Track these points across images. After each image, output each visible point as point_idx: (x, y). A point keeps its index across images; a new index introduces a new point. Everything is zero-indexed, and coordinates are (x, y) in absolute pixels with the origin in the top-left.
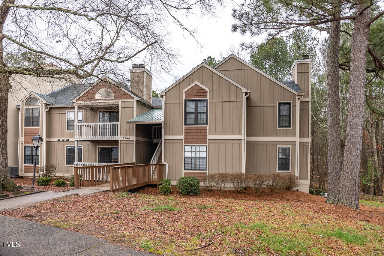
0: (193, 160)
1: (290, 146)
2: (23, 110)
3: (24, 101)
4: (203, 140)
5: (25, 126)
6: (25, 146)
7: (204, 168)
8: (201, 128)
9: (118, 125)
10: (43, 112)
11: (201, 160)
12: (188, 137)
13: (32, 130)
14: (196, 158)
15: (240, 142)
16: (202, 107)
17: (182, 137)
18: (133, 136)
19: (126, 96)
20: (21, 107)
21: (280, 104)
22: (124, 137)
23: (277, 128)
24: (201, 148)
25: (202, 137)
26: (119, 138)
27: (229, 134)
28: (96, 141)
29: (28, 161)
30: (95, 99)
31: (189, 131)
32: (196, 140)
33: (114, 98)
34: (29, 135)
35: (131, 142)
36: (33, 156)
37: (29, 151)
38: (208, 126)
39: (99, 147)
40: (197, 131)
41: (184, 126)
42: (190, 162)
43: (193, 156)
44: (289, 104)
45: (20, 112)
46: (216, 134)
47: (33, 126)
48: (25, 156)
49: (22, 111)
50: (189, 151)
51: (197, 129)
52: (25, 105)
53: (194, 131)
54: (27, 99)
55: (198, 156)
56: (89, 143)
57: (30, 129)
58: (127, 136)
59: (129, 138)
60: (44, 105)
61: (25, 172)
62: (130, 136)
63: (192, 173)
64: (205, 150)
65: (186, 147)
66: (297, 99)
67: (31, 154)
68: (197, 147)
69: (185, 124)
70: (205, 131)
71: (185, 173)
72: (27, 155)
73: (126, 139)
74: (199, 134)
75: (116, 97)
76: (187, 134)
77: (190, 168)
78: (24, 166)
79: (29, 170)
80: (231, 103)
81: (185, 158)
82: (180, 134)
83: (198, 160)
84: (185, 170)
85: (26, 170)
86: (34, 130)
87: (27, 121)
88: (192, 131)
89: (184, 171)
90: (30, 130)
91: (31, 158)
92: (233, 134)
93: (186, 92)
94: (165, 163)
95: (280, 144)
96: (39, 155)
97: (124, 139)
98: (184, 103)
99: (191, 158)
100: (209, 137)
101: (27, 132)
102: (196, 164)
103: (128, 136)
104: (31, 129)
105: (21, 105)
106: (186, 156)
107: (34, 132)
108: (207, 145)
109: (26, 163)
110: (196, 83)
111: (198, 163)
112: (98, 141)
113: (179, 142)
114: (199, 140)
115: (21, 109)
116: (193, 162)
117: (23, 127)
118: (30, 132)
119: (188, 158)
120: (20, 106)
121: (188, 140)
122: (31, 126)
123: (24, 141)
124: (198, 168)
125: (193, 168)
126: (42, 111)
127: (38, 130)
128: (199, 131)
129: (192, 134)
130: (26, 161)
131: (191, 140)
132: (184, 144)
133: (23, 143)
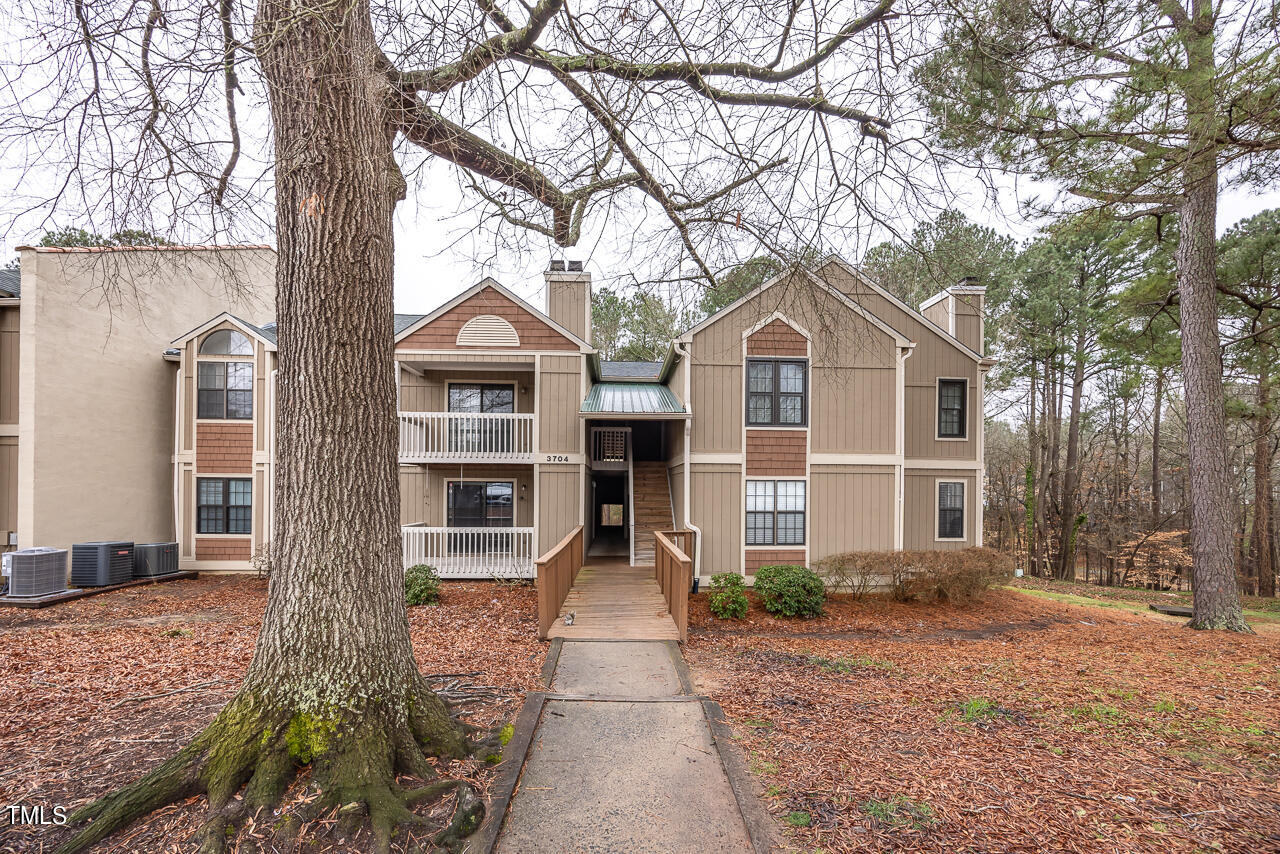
0: (769, 518)
1: (965, 481)
2: (191, 370)
3: (195, 340)
4: (797, 465)
5: (198, 417)
6: (198, 478)
7: (799, 539)
8: (790, 435)
9: (531, 420)
10: (267, 378)
11: (790, 517)
12: (756, 457)
13: (225, 430)
14: (775, 513)
15: (889, 471)
16: (790, 379)
17: (740, 458)
18: (578, 452)
19: (554, 340)
20: (182, 359)
21: (942, 382)
22: (552, 456)
23: (937, 439)
24: (791, 486)
25: (792, 458)
26: (536, 457)
27: (863, 451)
28: (459, 465)
29: (212, 523)
30: (458, 344)
31: (758, 442)
32: (779, 465)
33: (518, 345)
34: (216, 443)
35: (572, 469)
36: (228, 508)
37: (215, 493)
38: (809, 430)
39: (449, 483)
40: (780, 442)
41: (744, 429)
42: (760, 524)
43: (770, 508)
44: (963, 383)
45: (181, 374)
46: (828, 450)
47: (227, 418)
48: (199, 509)
49: (189, 368)
50: (758, 495)
51: (781, 436)
52: (199, 352)
53: (772, 442)
54: (205, 335)
55: (781, 507)
56: (419, 470)
57: (217, 425)
58: (560, 452)
59: (566, 459)
60: (268, 355)
61: (200, 557)
62: (569, 452)
63: (767, 552)
64: (800, 491)
65: (751, 486)
66: (979, 373)
67: (221, 503)
68: (779, 484)
69: (748, 423)
70: (801, 442)
71: (747, 552)
72: (208, 507)
73: (557, 461)
74: (785, 449)
75: (525, 342)
76: (752, 449)
77: (760, 539)
78: (197, 540)
79: (216, 551)
80: (867, 373)
81: (747, 513)
82: (734, 448)
83: (781, 518)
84: (747, 544)
85: (202, 551)
86: (233, 430)
87: (204, 400)
88: (766, 441)
89: (744, 548)
90: (218, 430)
91: (220, 514)
92: (871, 451)
93: (750, 339)
94: (695, 528)
95: (942, 477)
96: (250, 507)
97: (552, 462)
98: (744, 367)
99: (764, 513)
100: (812, 458)
101: (208, 437)
102: (774, 528)
103: (562, 452)
104: (222, 426)
105: (183, 353)
106: (751, 508)
107: (234, 437)
108: (807, 478)
109: (203, 529)
110: (778, 315)
111: (781, 524)
112: (465, 464)
113: (732, 470)
114: (785, 465)
115: (183, 365)
116: (769, 523)
117: (191, 421)
118: (219, 436)
119: (755, 513)
120: (179, 354)
121: (756, 465)
122: (222, 418)
123: (195, 464)
124: (781, 539)
125: (769, 539)
126: (261, 372)
127: (247, 430)
128: (786, 442)
129: (767, 449)
130: (204, 523)
131: (764, 465)
132: (744, 477)
133: (194, 468)
